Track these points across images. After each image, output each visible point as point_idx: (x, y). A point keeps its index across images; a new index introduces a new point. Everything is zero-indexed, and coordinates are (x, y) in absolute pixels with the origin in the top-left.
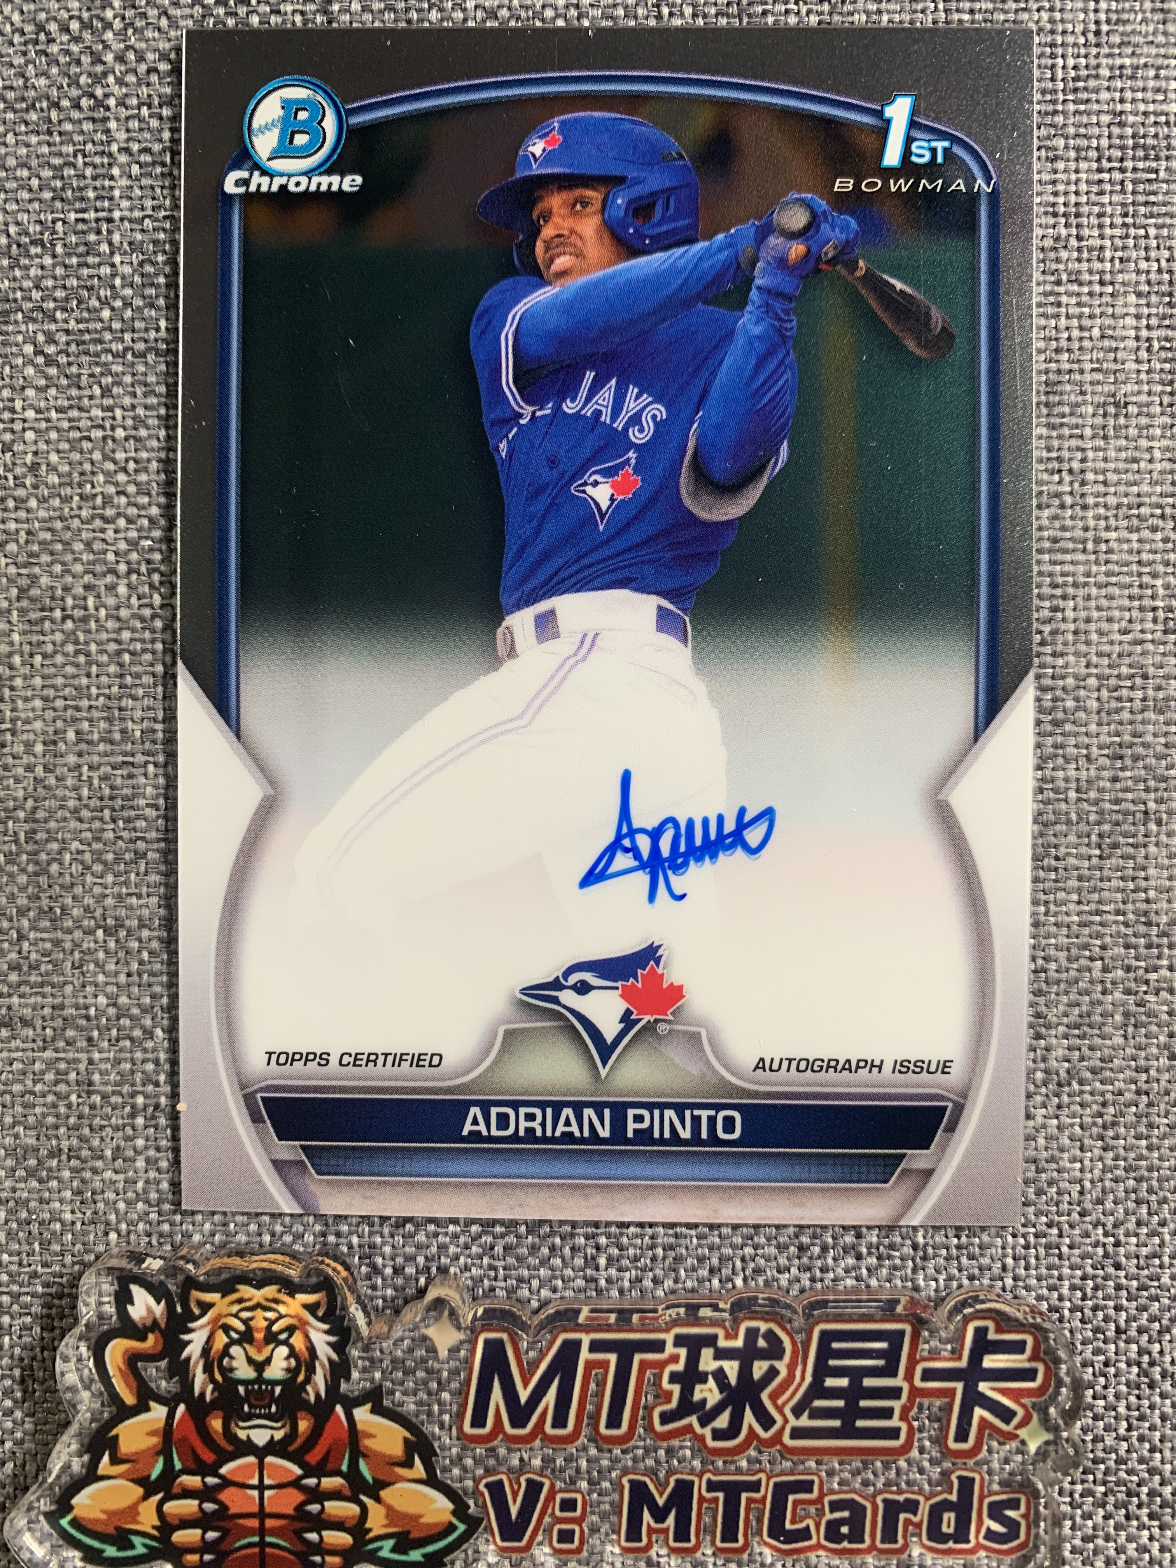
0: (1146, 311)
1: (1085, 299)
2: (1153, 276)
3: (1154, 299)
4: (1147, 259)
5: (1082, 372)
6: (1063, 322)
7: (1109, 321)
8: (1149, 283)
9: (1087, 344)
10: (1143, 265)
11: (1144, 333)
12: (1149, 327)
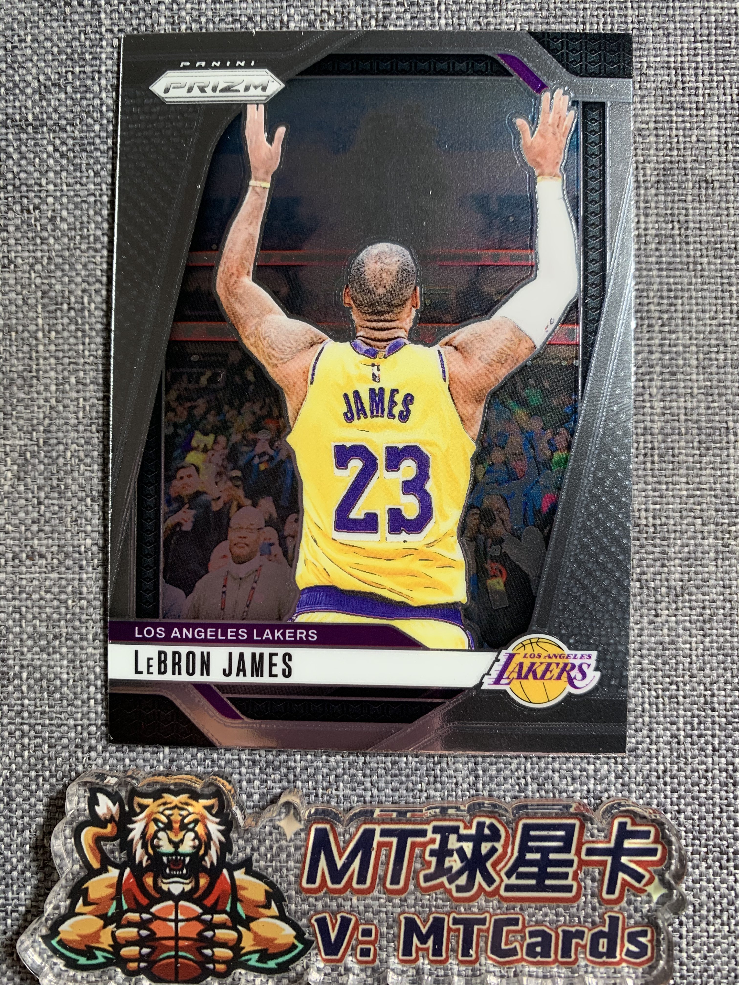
0: (724, 125)
1: (687, 118)
2: (729, 105)
3: (729, 118)
4: (725, 94)
5: (685, 162)
6: (674, 132)
7: (703, 132)
8: (726, 108)
9: (688, 145)
10: (722, 98)
11: (723, 139)
12: (726, 135)
